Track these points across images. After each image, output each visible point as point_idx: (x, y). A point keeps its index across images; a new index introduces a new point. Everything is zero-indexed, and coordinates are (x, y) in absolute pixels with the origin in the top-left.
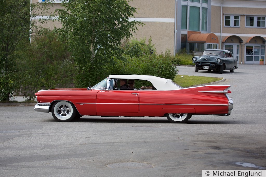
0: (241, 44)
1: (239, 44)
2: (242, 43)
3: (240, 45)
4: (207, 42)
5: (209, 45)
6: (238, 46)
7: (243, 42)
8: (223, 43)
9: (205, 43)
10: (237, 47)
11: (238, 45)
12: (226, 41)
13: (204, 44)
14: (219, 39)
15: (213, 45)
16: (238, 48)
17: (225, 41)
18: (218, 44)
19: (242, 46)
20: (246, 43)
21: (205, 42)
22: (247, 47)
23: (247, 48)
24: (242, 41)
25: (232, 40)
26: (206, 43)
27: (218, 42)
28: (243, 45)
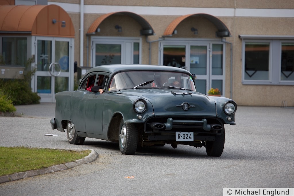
0: (146, 41)
1: (140, 41)
2: (151, 38)
3: (143, 44)
4: (37, 34)
5: (43, 42)
6: (136, 46)
7: (152, 34)
8: (88, 36)
9: (28, 37)
10: (135, 50)
11: (138, 44)
12: (99, 30)
13: (26, 39)
14: (75, 25)
15: (57, 43)
16: (136, 53)
17: (96, 31)
18: (73, 40)
19: (149, 45)
20: (164, 37)
21: (29, 34)
22: (165, 49)
23: (167, 53)
24: (150, 32)
25: (117, 27)
26: (33, 38)
27: (71, 35)
28: (154, 42)
